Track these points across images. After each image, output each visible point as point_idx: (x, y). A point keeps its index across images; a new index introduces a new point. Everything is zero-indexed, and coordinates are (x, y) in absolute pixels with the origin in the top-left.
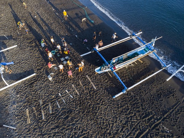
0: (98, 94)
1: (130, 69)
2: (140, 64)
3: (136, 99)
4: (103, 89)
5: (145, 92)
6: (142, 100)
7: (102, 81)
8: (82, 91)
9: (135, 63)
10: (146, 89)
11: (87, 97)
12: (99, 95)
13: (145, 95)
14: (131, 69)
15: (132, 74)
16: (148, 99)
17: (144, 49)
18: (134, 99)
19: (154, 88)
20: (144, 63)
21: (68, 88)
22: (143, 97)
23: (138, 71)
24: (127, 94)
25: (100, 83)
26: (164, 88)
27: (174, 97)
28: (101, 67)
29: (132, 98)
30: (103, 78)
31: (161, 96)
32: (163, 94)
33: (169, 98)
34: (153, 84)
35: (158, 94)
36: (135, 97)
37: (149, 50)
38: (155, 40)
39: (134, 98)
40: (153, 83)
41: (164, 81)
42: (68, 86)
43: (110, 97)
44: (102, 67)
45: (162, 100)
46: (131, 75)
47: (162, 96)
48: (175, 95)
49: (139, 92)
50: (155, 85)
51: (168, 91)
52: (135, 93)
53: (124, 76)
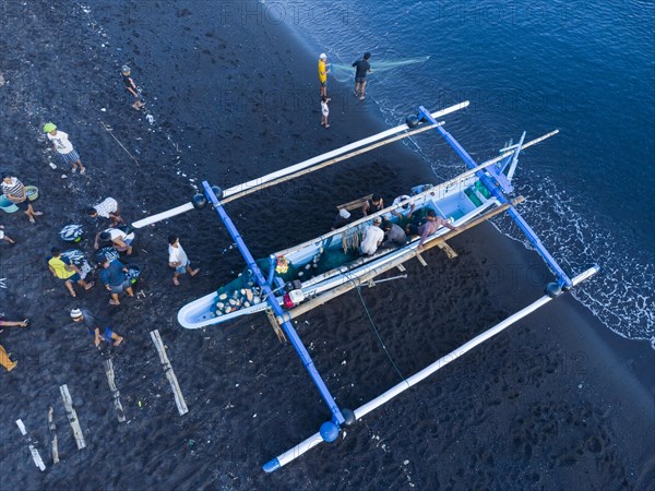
0: (191, 442)
1: (387, 295)
2: (444, 267)
3: (392, 471)
4: (222, 414)
5: (450, 429)
6: (424, 479)
7: (229, 363)
8: (108, 427)
9: (420, 258)
10: (453, 411)
11: (130, 460)
12: (194, 447)
13: (445, 449)
14: (396, 294)
15: (394, 322)
16: (460, 472)
17: (469, 192)
18: (384, 473)
19: (497, 403)
20: (462, 261)
21: (37, 406)
22: (434, 461)
23: (427, 308)
24: (351, 444)
25: (216, 378)
26: (552, 403)
27: (598, 459)
28: (219, 294)
29: (374, 469)
30: (237, 345)
31: (528, 449)
32: (544, 439)
33: (571, 461)
34: (496, 381)
35: (517, 441)
36: (389, 459)
37: (488, 197)
38: (520, 147)
39: (381, 469)
40: (495, 371)
41: (556, 365)
42: (37, 395)
43: (252, 465)
44: (223, 297)
45: (536, 477)
46: (390, 326)
47: (535, 448)
48: (603, 442)
49: (413, 428)
50: (505, 388)
51: (568, 421)
52: (393, 437)
53: (351, 335)
